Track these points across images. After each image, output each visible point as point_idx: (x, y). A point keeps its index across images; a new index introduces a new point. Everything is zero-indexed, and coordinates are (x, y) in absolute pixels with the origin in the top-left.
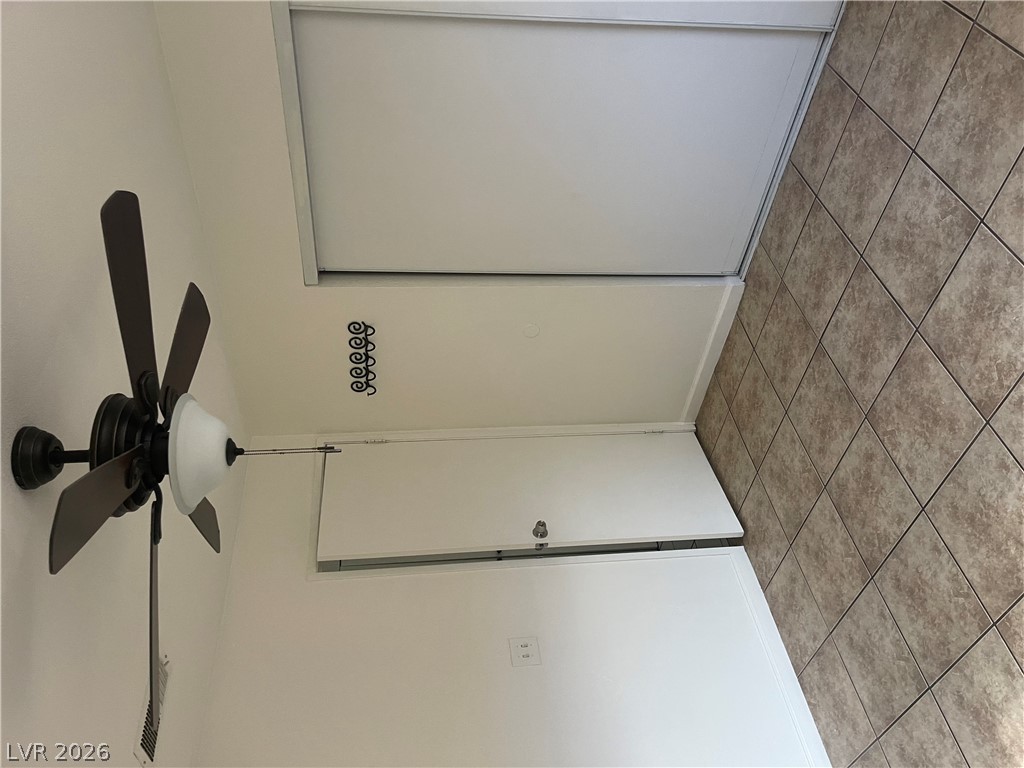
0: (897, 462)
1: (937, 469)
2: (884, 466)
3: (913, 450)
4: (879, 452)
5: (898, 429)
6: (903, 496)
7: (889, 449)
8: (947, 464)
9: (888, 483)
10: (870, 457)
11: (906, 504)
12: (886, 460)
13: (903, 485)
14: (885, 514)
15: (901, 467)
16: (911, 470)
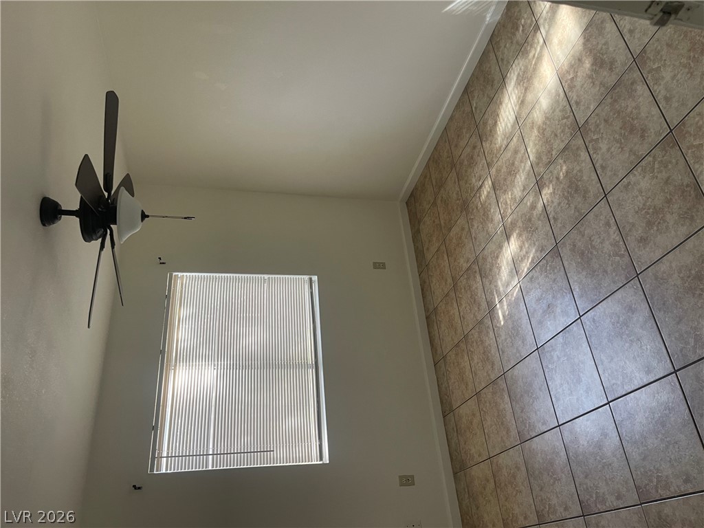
0: (618, 231)
1: (589, 222)
2: (630, 230)
3: (602, 238)
4: (632, 244)
5: (610, 256)
6: (620, 205)
7: (621, 243)
8: (582, 225)
9: (630, 216)
10: (643, 241)
11: (618, 199)
12: (627, 235)
13: (617, 214)
14: (640, 191)
15: (615, 228)
16: (608, 224)
